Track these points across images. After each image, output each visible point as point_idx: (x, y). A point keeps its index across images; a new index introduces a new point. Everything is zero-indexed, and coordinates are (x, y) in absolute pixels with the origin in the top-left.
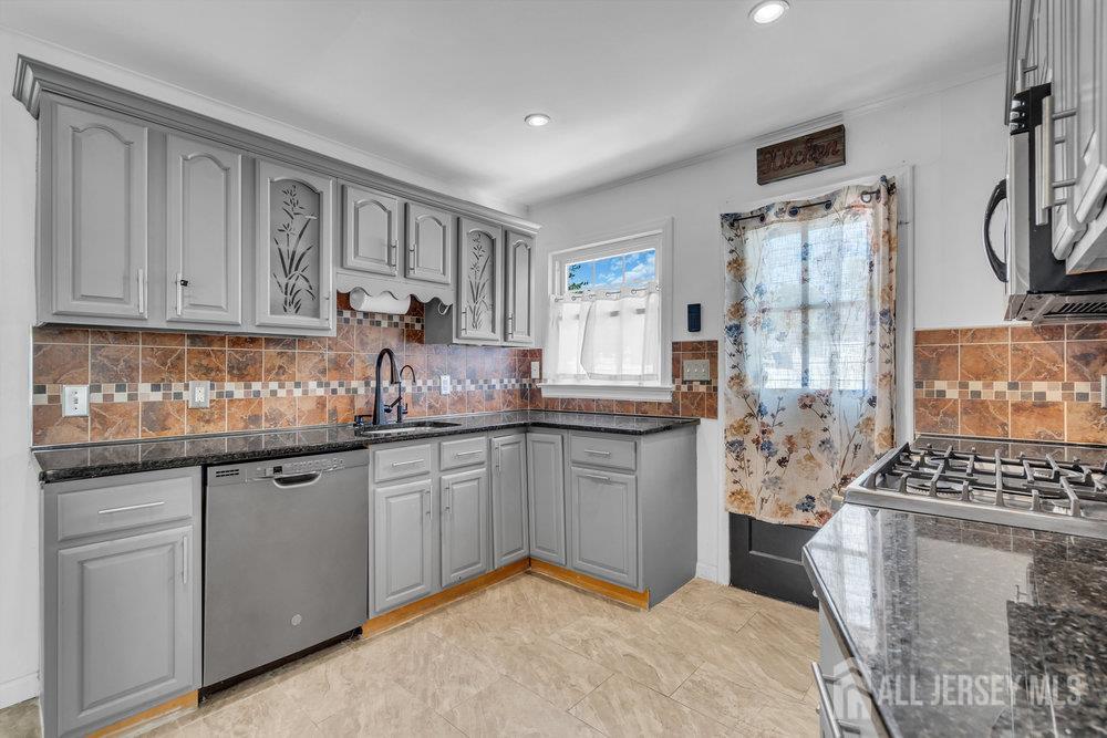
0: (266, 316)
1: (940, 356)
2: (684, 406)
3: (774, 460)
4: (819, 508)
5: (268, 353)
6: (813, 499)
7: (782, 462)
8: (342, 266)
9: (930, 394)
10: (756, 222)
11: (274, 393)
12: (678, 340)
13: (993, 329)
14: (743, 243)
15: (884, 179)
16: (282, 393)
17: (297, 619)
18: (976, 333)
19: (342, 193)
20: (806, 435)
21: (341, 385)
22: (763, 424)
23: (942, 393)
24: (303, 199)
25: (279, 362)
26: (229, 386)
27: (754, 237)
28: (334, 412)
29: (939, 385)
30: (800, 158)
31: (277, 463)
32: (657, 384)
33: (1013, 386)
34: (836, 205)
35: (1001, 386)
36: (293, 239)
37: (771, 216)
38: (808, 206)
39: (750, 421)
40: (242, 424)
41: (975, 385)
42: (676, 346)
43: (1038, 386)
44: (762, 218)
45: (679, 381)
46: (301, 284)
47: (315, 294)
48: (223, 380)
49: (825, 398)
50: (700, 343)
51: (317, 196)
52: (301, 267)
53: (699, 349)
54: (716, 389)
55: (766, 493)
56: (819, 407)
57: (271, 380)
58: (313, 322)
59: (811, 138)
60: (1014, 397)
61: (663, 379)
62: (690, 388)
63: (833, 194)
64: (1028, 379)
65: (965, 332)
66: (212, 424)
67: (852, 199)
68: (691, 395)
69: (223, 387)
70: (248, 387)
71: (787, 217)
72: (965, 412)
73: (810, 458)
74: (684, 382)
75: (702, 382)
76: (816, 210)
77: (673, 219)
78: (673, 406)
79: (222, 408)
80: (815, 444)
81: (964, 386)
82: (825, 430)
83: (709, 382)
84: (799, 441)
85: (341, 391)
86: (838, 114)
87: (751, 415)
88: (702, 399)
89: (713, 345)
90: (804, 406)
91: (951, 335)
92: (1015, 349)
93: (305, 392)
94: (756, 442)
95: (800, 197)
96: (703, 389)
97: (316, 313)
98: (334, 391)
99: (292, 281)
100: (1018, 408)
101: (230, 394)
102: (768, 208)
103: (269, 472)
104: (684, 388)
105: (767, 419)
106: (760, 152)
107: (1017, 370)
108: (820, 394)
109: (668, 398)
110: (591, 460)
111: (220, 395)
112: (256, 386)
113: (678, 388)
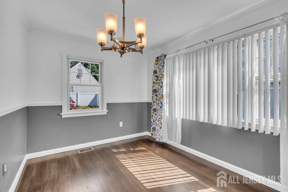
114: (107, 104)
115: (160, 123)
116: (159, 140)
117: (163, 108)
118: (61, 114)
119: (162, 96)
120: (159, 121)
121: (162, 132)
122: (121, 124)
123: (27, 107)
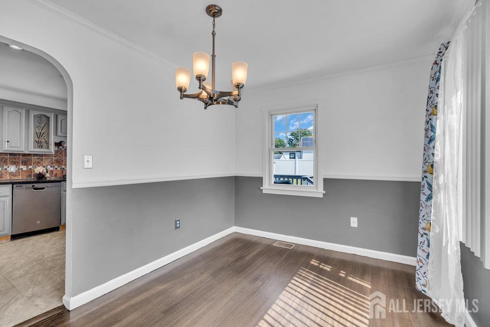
0: (32, 149)
5: (34, 159)
8: (56, 135)
17: (39, 222)
19: (56, 117)
21: (58, 167)
24: (44, 119)
25: (37, 161)
28: (56, 175)
31: (33, 184)
36: (41, 129)
46: (43, 140)
47: (47, 143)
48: (19, 165)
51: (48, 118)
52: (43, 136)
57: (35, 165)
58: (47, 150)
69: (20, 167)
70: (27, 167)
79: (19, 173)
85: (59, 169)
97: (48, 148)
98: (56, 169)
99: (40, 140)
101: (22, 169)
103: (31, 186)
111: (19, 169)
112: (30, 167)
114: (325, 180)
115: (426, 243)
116: (423, 288)
117: (433, 200)
118: (261, 188)
119: (432, 166)
120: (422, 236)
121: (430, 267)
122: (354, 222)
123: (235, 176)
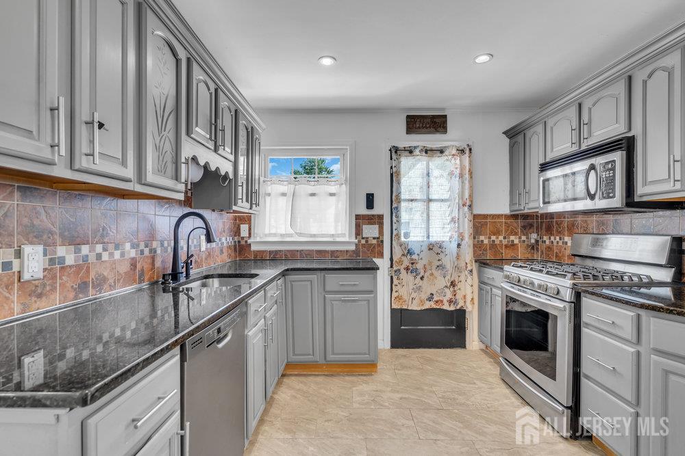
1: (482, 225)
2: (363, 252)
3: (419, 277)
4: (436, 298)
6: (433, 295)
7: (422, 278)
8: (188, 134)
9: (478, 241)
10: (407, 153)
11: (99, 256)
12: (358, 214)
13: (499, 215)
14: (400, 163)
15: (468, 145)
16: (105, 256)
18: (494, 216)
19: (188, 66)
20: (430, 263)
21: (146, 246)
22: (412, 260)
23: (482, 241)
24: (169, 60)
26: (61, 251)
27: (405, 162)
28: (142, 272)
29: (482, 238)
30: (428, 126)
32: (346, 239)
33: (505, 238)
34: (447, 153)
35: (501, 238)
37: (417, 152)
38: (432, 150)
39: (404, 258)
40: (72, 295)
41: (493, 238)
42: (358, 217)
43: (512, 238)
44: (411, 152)
45: (360, 237)
46: (167, 145)
47: (174, 157)
48: (54, 244)
49: (440, 245)
50: (373, 215)
51: (176, 61)
52: (167, 128)
53: (372, 219)
54: (382, 241)
55: (414, 295)
56: (436, 249)
57: (97, 243)
59: (434, 117)
60: (505, 242)
61: (350, 236)
62: (367, 241)
63: (445, 147)
64: (509, 235)
65: (490, 215)
66: (44, 298)
67: (454, 151)
68: (368, 246)
69: (55, 252)
70: (77, 251)
71: (424, 154)
72: (490, 249)
73: (432, 274)
74: (363, 238)
75: (374, 238)
76: (436, 153)
77: (355, 142)
78: (356, 252)
79: (54, 278)
80: (434, 267)
81: (490, 238)
82: (439, 260)
83: (378, 238)
84: (428, 267)
85: (146, 252)
86: (443, 109)
87: (403, 255)
88: (374, 247)
89: (381, 217)
90: (430, 249)
91: (485, 216)
92: (505, 223)
93: (122, 255)
94: (407, 269)
95: (429, 145)
96: (375, 242)
97: (176, 176)
98: (142, 252)
99: (163, 141)
100: (506, 246)
101: (62, 260)
102: (415, 147)
104: (363, 242)
105: (413, 257)
106: (408, 117)
107: (506, 232)
108: (437, 243)
109: (353, 248)
110: (342, 289)
111: (52, 261)
112: (85, 250)
113: (359, 241)
